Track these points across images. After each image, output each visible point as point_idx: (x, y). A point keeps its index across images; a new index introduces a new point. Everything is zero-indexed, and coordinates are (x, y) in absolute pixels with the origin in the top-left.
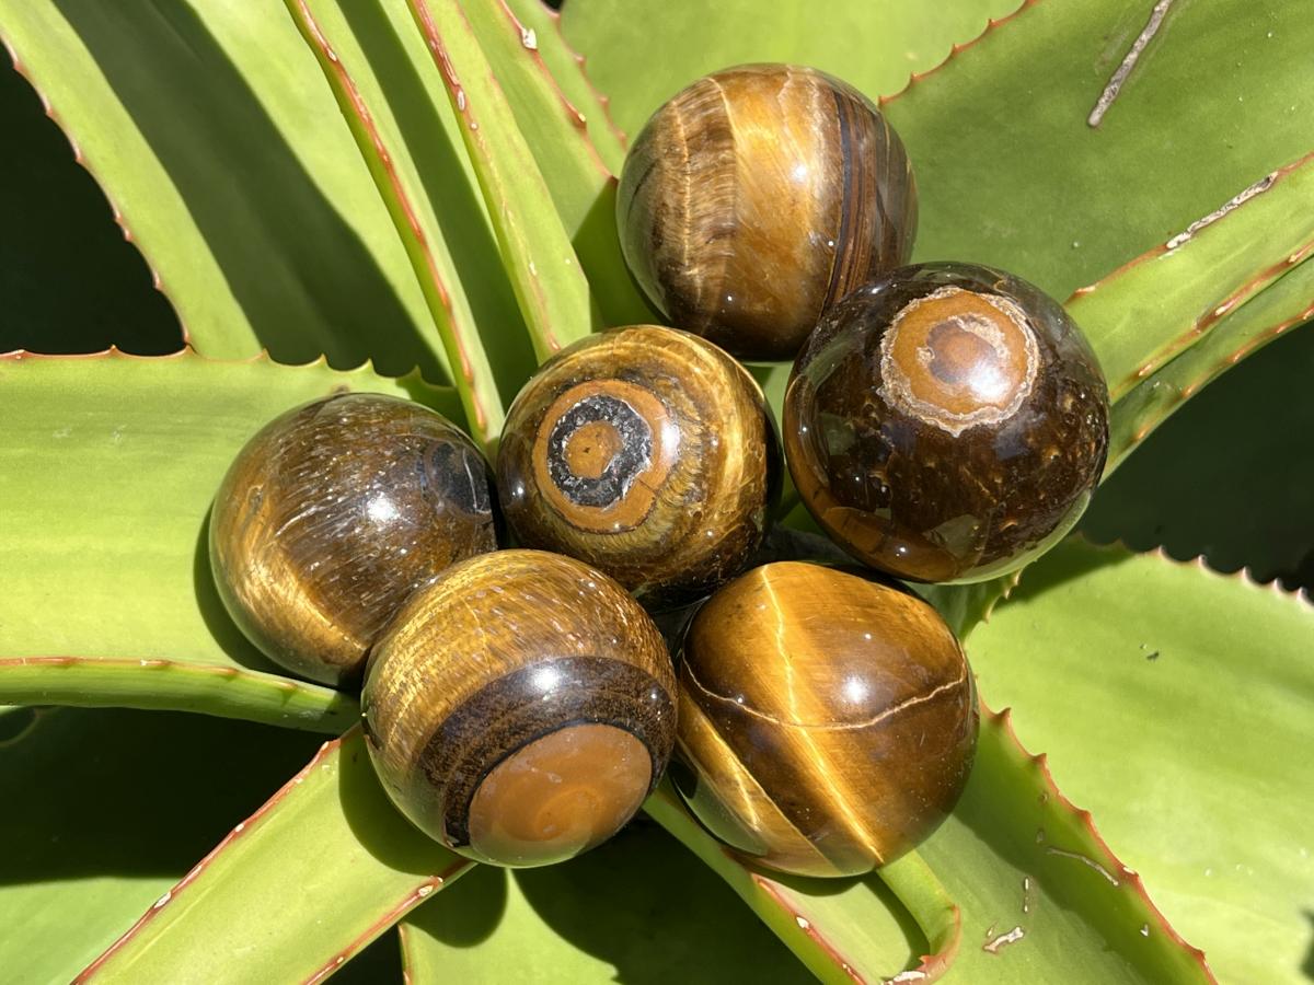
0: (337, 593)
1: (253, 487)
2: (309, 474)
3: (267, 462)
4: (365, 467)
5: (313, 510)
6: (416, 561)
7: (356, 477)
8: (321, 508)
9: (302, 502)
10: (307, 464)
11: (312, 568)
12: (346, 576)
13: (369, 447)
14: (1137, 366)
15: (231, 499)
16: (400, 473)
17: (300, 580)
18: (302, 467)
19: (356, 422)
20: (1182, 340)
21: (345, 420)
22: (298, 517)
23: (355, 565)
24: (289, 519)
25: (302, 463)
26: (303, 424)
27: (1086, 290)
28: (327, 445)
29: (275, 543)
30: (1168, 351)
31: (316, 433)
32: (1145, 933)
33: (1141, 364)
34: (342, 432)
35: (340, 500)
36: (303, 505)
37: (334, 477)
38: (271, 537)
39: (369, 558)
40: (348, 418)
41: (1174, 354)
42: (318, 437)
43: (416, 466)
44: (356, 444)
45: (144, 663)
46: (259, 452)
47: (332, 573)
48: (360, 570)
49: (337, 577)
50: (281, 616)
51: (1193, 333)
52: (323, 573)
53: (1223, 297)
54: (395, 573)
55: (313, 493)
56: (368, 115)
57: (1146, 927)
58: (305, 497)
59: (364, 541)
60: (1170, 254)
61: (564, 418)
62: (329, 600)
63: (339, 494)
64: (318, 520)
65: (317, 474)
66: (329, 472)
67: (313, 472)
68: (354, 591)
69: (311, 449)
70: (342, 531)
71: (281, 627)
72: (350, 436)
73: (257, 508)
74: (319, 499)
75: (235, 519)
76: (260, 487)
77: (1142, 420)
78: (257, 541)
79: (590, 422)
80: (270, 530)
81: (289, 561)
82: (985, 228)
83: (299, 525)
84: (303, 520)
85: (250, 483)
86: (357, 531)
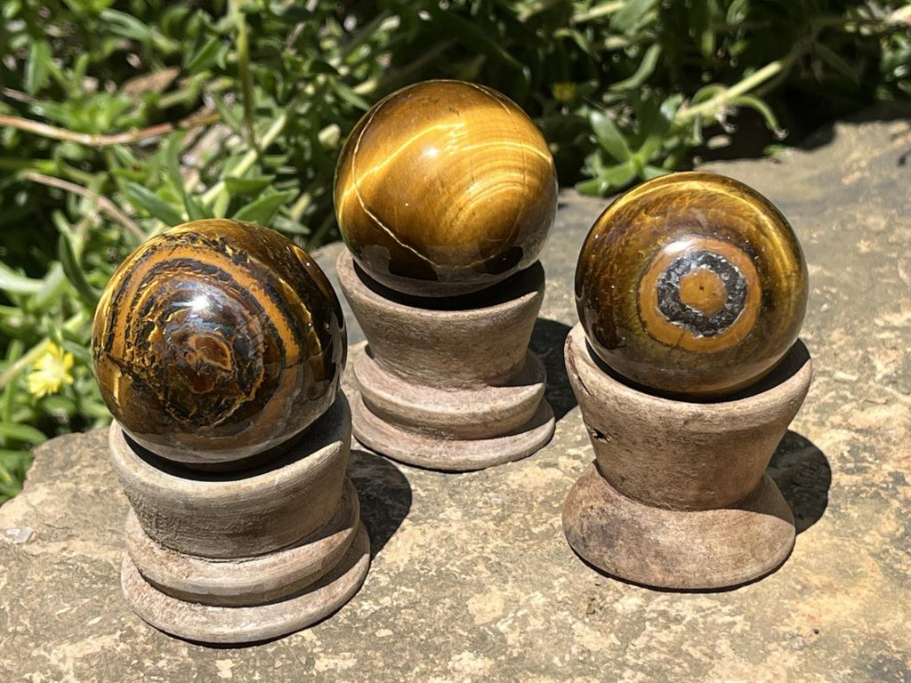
61: (724, 261)
79: (724, 284)
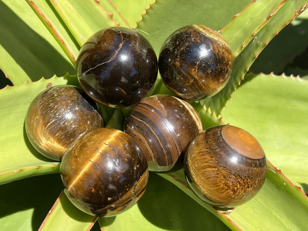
0: (64, 140)
1: (36, 117)
2: (50, 111)
3: (38, 110)
4: (64, 107)
5: (53, 121)
6: (83, 128)
7: (63, 110)
8: (56, 120)
9: (50, 119)
10: (49, 109)
11: (57, 135)
12: (66, 136)
13: (64, 101)
14: (253, 33)
15: (31, 121)
16: (73, 107)
17: (54, 139)
18: (48, 110)
19: (59, 95)
20: (263, 24)
21: (56, 95)
22: (50, 123)
23: (68, 132)
24: (48, 124)
25: (48, 109)
26: (45, 98)
27: (237, 15)
28: (53, 103)
29: (45, 131)
30: (260, 28)
31: (49, 100)
32: (285, 184)
33: (254, 32)
34: (56, 98)
35: (60, 117)
36: (51, 120)
37: (57, 111)
38: (44, 129)
39: (71, 130)
40: (56, 94)
41: (261, 28)
42: (50, 101)
43: (77, 104)
44: (60, 101)
45: (16, 172)
46: (35, 107)
47: (62, 136)
48: (69, 133)
49: (64, 136)
50: (51, 148)
51: (266, 22)
52: (60, 136)
53: (272, 11)
54: (78, 132)
55: (52, 116)
56: (42, 13)
57: (285, 182)
58: (50, 118)
59: (68, 126)
60: (256, 2)
62: (63, 142)
63: (59, 115)
64: (55, 123)
65: (52, 111)
66: (55, 110)
67: (51, 111)
68: (69, 139)
69: (49, 105)
70: (62, 124)
71: (51, 151)
72: (58, 99)
73: (39, 123)
74: (54, 118)
75: (33, 126)
76: (38, 117)
77: (257, 52)
78: (41, 131)
80: (44, 128)
81: (50, 135)
82: (204, 6)
83: (51, 125)
84: (51, 124)
85: (35, 116)
86: (66, 124)
